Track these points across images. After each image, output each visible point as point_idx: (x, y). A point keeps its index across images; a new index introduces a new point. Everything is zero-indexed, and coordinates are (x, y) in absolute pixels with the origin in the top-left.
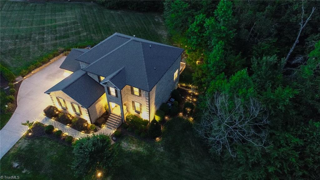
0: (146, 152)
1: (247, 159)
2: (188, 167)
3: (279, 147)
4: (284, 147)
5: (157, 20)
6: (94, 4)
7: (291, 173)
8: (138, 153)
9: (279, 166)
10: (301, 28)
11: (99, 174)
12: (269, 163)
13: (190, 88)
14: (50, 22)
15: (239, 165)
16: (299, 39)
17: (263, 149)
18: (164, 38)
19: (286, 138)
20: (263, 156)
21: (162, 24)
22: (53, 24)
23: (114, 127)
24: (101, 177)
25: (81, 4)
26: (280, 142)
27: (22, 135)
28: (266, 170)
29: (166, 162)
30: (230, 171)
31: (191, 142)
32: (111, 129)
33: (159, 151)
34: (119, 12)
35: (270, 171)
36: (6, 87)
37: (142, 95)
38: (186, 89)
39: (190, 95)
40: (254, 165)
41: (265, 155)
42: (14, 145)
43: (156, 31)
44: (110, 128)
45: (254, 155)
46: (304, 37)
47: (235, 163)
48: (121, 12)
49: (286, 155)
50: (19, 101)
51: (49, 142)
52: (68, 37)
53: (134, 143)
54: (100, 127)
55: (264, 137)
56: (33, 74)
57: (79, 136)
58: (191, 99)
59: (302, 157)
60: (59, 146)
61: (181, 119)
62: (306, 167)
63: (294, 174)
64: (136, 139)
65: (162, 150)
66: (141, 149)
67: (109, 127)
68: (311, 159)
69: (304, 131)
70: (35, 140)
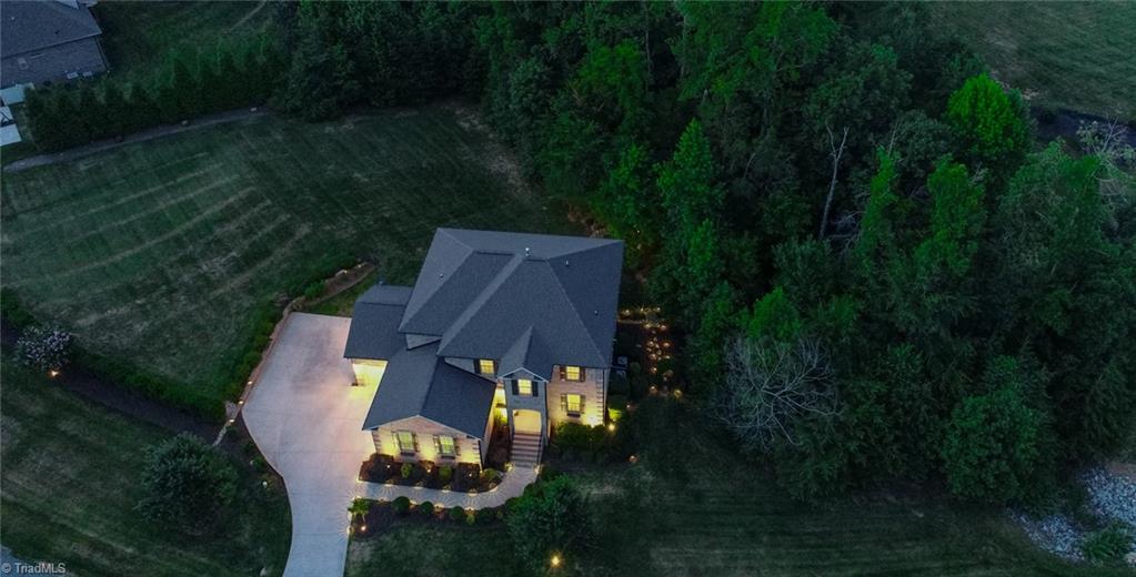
0: (621, 492)
1: (815, 441)
2: (711, 494)
3: (857, 406)
4: (863, 403)
5: (467, 125)
6: (261, 114)
7: (880, 441)
8: (607, 499)
9: (862, 437)
10: (836, 160)
11: (556, 561)
12: (849, 438)
13: (643, 317)
14: (183, 217)
15: (804, 456)
16: (837, 178)
17: (836, 418)
18: (513, 182)
19: (863, 388)
20: (838, 430)
21: (487, 134)
22: (195, 220)
23: (531, 462)
24: (561, 564)
25: (224, 125)
26: (856, 397)
27: (347, 537)
28: (847, 450)
29: (668, 498)
30: (790, 474)
31: (697, 443)
32: (529, 467)
33: (645, 483)
34: (349, 125)
35: (852, 449)
36: (216, 439)
37: (588, 377)
38: (636, 322)
39: (649, 335)
40: (828, 447)
41: (841, 426)
42: (347, 560)
43: (482, 163)
44: (525, 466)
45: (824, 432)
46: (844, 172)
47: (796, 456)
48: (355, 124)
49: (868, 415)
50: (276, 465)
51: (414, 532)
52: (268, 253)
53: (591, 482)
54: (504, 470)
55: (833, 397)
56: (253, 385)
57: (472, 502)
58: (657, 346)
59: (889, 412)
60: (439, 534)
61: (657, 399)
62: (897, 426)
63: (884, 442)
64: (590, 471)
65: (651, 478)
66: (609, 490)
67: (523, 464)
68: (900, 410)
69: (884, 368)
70: (381, 539)
